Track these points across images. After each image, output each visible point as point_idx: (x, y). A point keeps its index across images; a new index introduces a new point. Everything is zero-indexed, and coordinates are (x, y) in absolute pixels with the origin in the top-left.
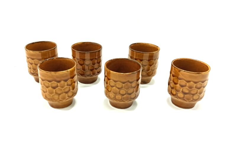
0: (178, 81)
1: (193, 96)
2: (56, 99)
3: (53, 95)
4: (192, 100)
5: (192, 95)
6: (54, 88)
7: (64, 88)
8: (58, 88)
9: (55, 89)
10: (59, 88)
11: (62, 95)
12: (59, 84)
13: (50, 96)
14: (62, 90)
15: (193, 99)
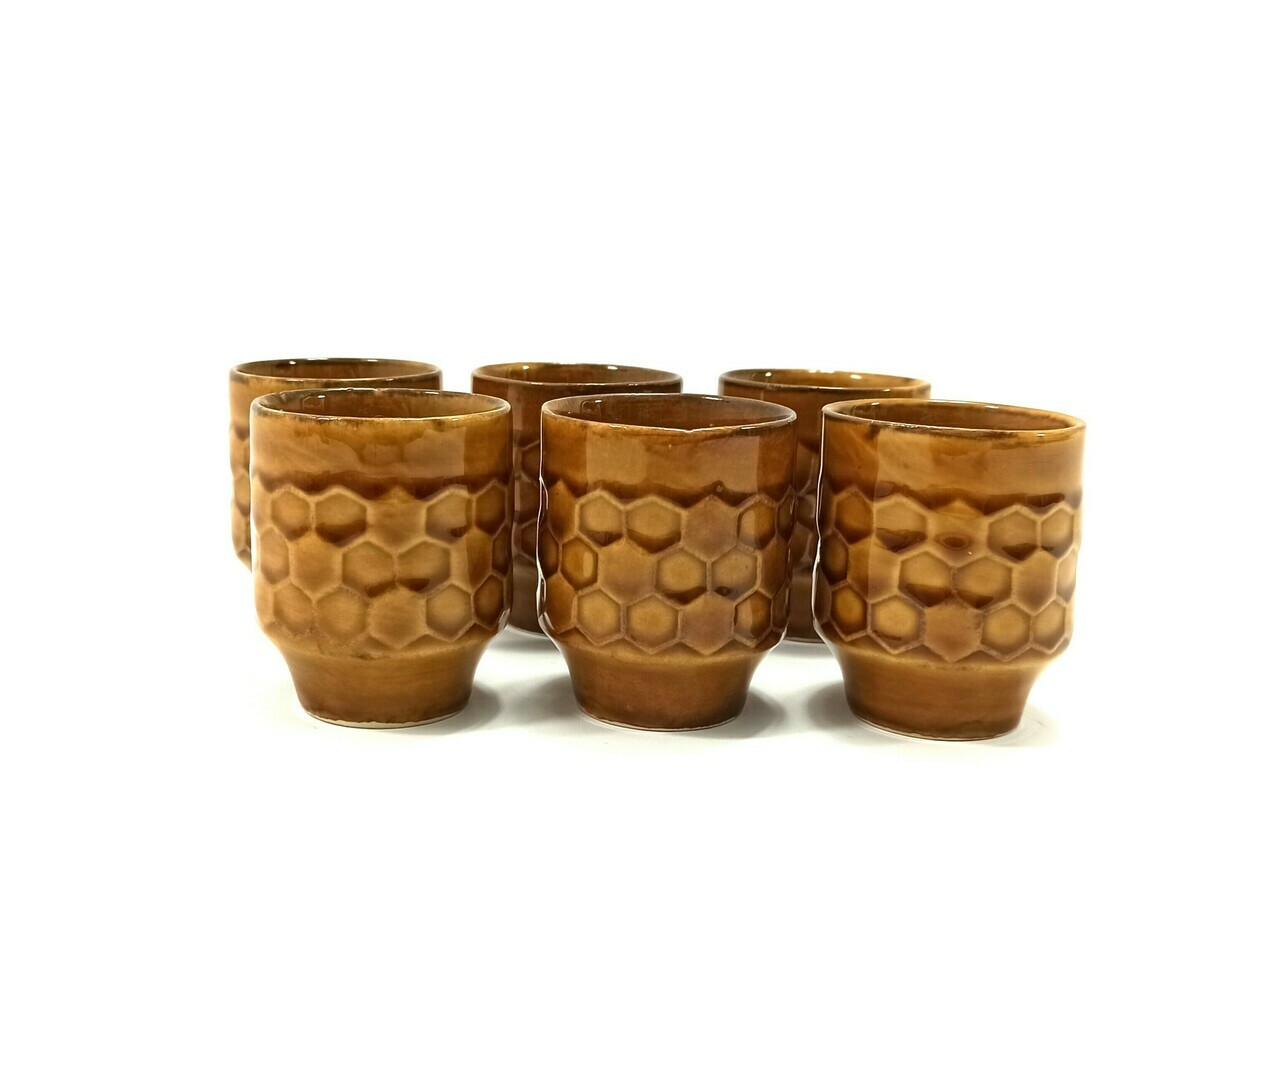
0: (868, 511)
1: (984, 617)
2: (345, 625)
3: (329, 596)
4: (976, 645)
5: (973, 611)
6: (336, 536)
7: (403, 549)
8: (360, 540)
9: (345, 549)
10: (370, 537)
11: (387, 598)
12: (372, 511)
13: (307, 599)
14: (388, 556)
15: (984, 641)
